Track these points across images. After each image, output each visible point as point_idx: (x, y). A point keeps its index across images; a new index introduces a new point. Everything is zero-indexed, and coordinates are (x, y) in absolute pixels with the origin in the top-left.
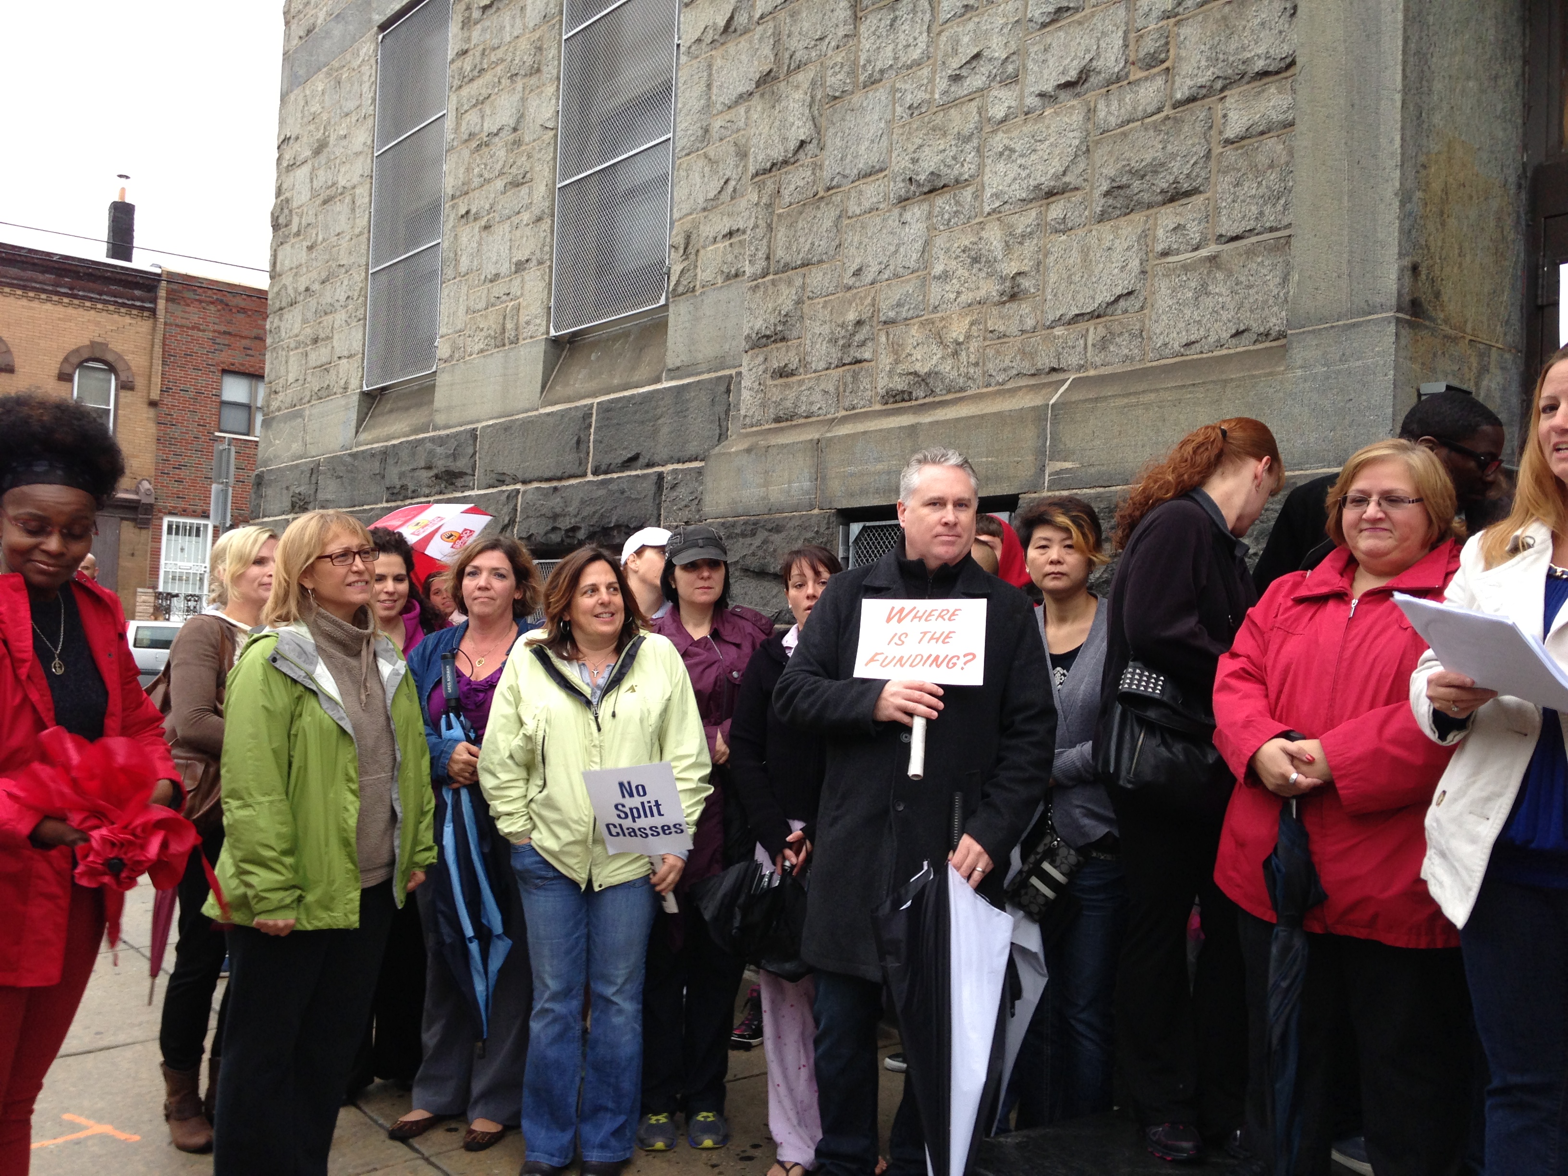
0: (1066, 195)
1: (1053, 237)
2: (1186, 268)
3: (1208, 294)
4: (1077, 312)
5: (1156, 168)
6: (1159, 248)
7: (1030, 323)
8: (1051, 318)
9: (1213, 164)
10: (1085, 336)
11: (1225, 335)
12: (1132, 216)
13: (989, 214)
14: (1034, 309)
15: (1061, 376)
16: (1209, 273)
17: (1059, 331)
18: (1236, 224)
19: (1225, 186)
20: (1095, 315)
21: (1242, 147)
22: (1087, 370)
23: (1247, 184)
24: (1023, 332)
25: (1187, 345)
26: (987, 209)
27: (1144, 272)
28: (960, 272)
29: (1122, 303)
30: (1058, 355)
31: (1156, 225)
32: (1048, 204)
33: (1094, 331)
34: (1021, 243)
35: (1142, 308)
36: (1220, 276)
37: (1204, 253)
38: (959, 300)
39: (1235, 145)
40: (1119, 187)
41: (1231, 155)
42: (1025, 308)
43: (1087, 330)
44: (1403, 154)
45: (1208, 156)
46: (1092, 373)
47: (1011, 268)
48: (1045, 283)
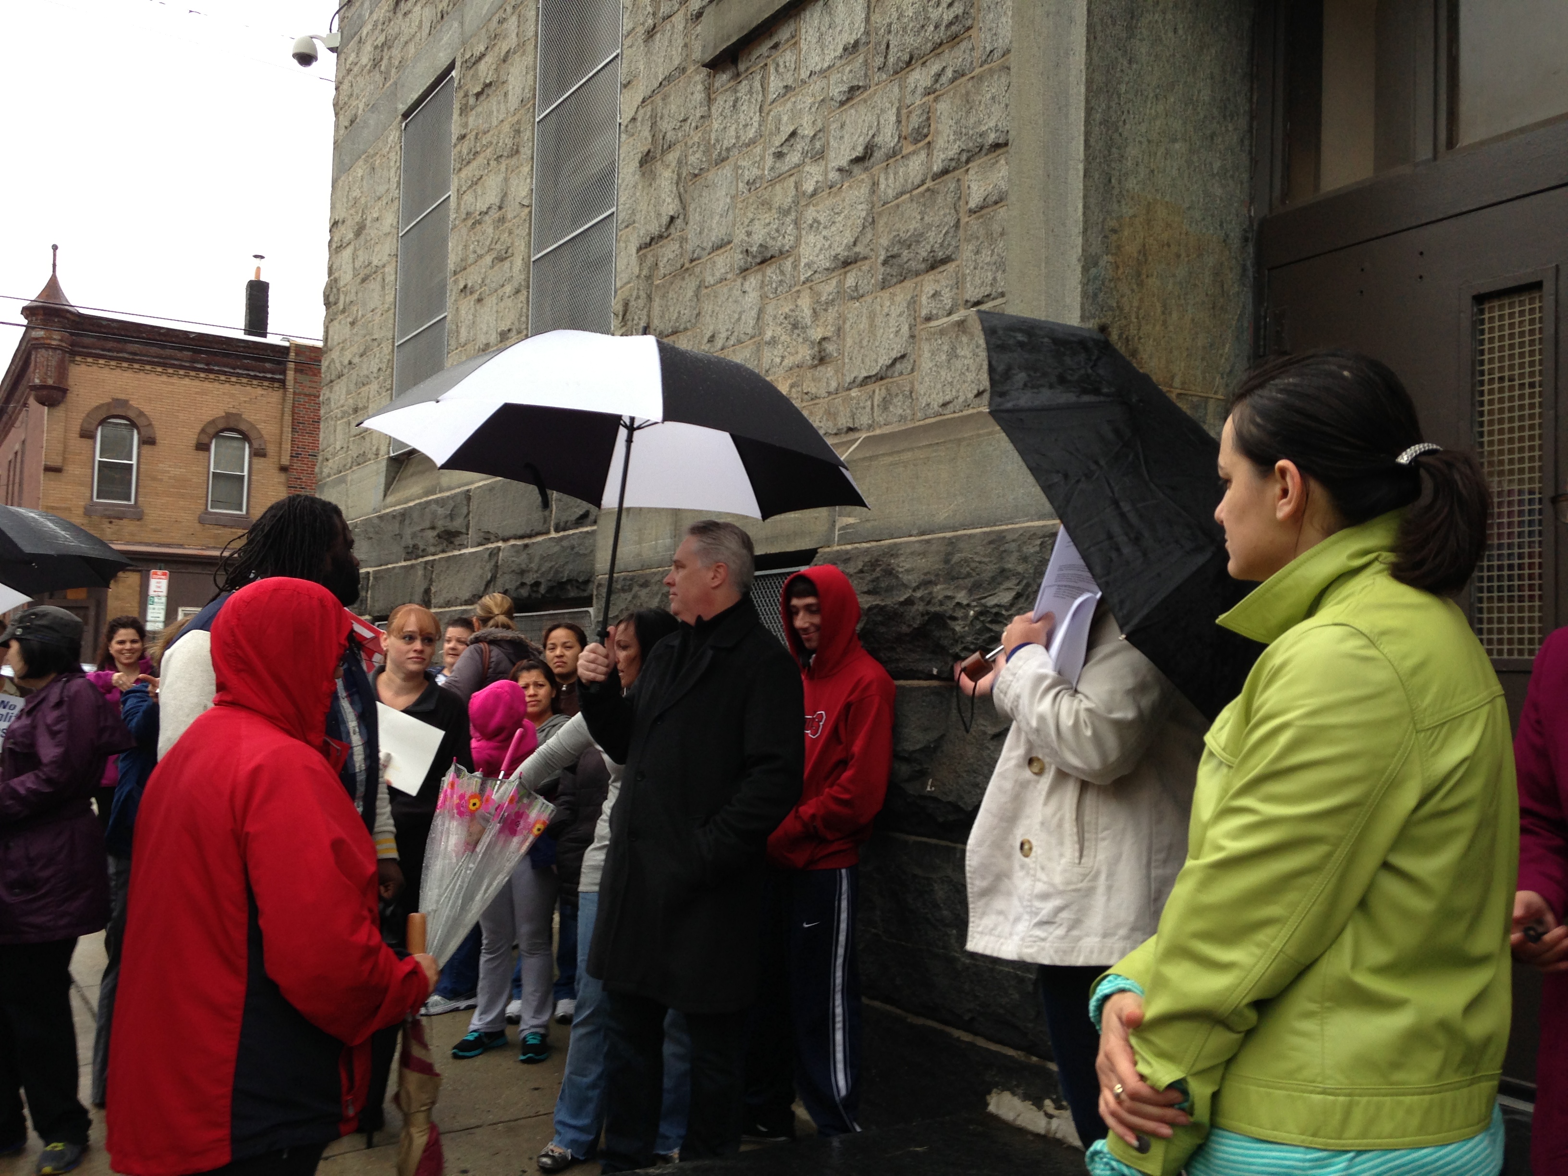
0: (859, 264)
1: (850, 304)
2: (942, 332)
3: (957, 356)
4: (866, 375)
5: (918, 238)
6: (924, 312)
7: (834, 385)
8: (848, 379)
9: (961, 232)
10: (871, 397)
11: (971, 396)
12: (904, 284)
13: (804, 283)
14: (836, 372)
15: (857, 435)
16: (957, 336)
17: (854, 393)
18: (977, 290)
19: (968, 254)
20: (879, 378)
21: (982, 216)
22: (874, 429)
23: (984, 252)
24: (829, 393)
25: (944, 405)
26: (802, 278)
27: (913, 337)
28: (782, 338)
29: (898, 366)
30: (853, 416)
31: (921, 291)
32: (846, 273)
33: (879, 391)
34: (826, 310)
35: (913, 370)
36: (965, 339)
37: (955, 317)
38: (784, 364)
39: (977, 214)
40: (893, 257)
41: (974, 224)
42: (828, 371)
43: (874, 392)
44: (1085, 222)
45: (957, 225)
46: (878, 432)
47: (816, 334)
48: (844, 346)
